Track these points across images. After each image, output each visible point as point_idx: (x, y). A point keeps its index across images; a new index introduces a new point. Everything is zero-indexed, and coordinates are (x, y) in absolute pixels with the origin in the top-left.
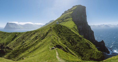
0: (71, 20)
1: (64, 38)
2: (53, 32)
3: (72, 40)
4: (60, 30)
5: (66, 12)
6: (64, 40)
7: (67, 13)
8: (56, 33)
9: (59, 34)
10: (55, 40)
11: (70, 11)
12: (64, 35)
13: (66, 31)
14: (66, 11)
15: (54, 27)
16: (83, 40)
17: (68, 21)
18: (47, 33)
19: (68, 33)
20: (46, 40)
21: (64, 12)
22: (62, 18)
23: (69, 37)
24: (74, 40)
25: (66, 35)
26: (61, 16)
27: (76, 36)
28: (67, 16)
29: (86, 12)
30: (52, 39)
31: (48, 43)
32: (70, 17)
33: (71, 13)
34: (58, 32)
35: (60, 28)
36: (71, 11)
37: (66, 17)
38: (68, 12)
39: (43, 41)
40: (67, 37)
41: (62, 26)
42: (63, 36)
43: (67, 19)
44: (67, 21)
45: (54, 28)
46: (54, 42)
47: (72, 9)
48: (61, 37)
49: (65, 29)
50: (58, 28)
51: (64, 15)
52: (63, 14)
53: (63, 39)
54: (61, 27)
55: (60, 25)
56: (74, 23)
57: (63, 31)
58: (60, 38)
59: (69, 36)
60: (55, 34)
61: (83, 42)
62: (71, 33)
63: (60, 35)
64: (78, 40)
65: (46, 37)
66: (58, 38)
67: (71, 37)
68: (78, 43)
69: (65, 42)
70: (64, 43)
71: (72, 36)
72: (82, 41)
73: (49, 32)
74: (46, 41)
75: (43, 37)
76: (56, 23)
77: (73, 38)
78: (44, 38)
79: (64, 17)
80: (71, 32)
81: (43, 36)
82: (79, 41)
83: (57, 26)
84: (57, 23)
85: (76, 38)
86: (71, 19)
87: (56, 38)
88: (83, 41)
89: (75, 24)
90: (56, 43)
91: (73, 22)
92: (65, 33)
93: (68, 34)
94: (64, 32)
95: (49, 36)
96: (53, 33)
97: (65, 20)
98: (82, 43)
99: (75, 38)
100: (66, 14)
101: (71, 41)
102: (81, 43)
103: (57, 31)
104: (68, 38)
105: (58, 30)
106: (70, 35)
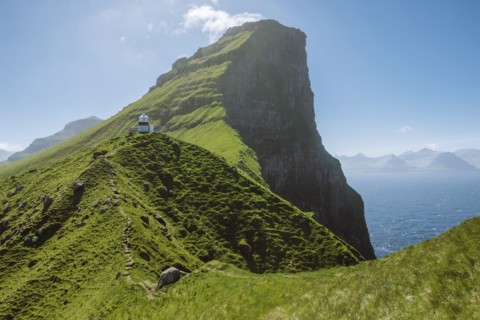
0: (221, 122)
1: (200, 224)
2: (126, 180)
3: (249, 236)
4: (166, 170)
5: (182, 67)
6: (201, 233)
7: (194, 76)
8: (147, 188)
9: (165, 195)
10: (148, 234)
11: (209, 63)
12: (197, 205)
13: (209, 180)
14: (183, 61)
15: (124, 153)
16: (319, 236)
17: (199, 122)
18: (78, 192)
19: (223, 188)
20: (81, 240)
21: (174, 66)
22: (161, 105)
23: (234, 218)
24: (262, 235)
25: (212, 204)
26: (152, 89)
27: (271, 209)
28: (193, 93)
29: (307, 70)
30: (130, 230)
31: (105, 257)
32: (212, 99)
33: (218, 71)
34: (155, 185)
35: (167, 159)
36: (219, 60)
37: (185, 102)
38: (194, 68)
39: (52, 254)
40: (219, 218)
41: (181, 143)
42: (192, 209)
43: (191, 115)
44: (193, 126)
45: (127, 159)
46: (149, 244)
47: (220, 49)
48: (180, 214)
49: (199, 165)
50: (153, 158)
51: (171, 87)
52: (163, 80)
53: (193, 228)
54: (176, 148)
55: (167, 140)
56: (239, 140)
57: (187, 180)
58: (176, 220)
59: (231, 209)
60: (138, 194)
61: (322, 251)
62: (239, 190)
63: (171, 203)
64: (286, 237)
65: (68, 224)
66: (161, 221)
67: (240, 218)
68: (289, 257)
69: (208, 248)
70: (206, 253)
71: (247, 208)
72: (312, 240)
73: (89, 185)
74: (76, 249)
75: (47, 225)
76: (140, 128)
77: (256, 223)
78: (58, 227)
79: (173, 96)
80: (243, 184)
81: (46, 219)
82: (297, 242)
83: (145, 145)
84: (145, 128)
85: (277, 220)
86: (220, 111)
87: (151, 218)
88: (320, 241)
89: (246, 147)
90: (162, 255)
91: (234, 132)
92: (200, 190)
93: (223, 197)
94: (196, 184)
95: (103, 212)
96: (124, 191)
97: (182, 119)
98: (316, 256)
99: (271, 221)
100: (183, 80)
101: (243, 242)
102: (310, 258)
103: (150, 177)
104: (224, 222)
105: (155, 168)
106: (239, 205)
